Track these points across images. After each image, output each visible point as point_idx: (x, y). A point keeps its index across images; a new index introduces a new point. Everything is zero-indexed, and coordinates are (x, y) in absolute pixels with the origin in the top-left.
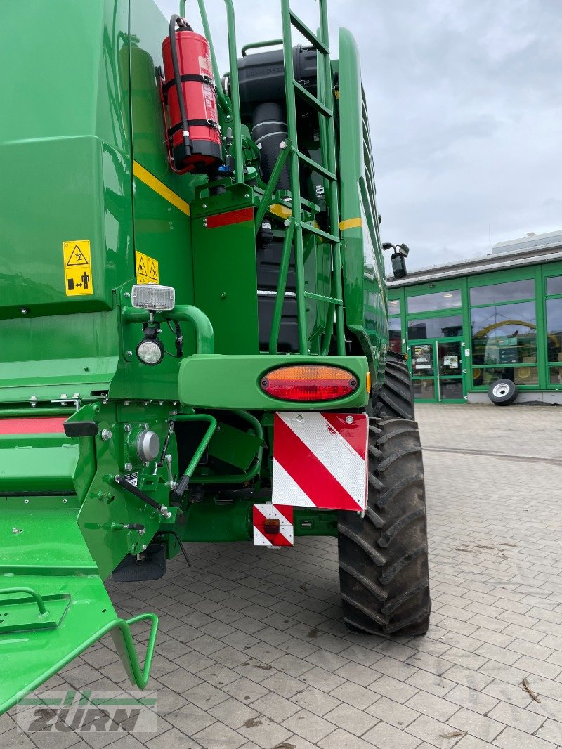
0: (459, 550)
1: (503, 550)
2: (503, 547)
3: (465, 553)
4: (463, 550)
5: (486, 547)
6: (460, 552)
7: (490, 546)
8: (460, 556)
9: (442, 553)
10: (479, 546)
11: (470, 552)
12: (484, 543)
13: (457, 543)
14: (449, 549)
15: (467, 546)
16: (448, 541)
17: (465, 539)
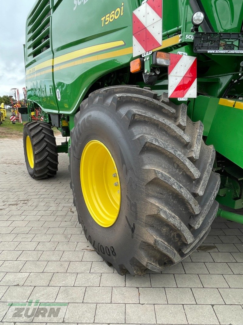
0: (28, 200)
1: (4, 205)
2: (3, 207)
3: (24, 199)
4: (25, 200)
5: (13, 205)
6: (26, 199)
7: (11, 206)
8: (26, 197)
9: (35, 197)
10: (17, 204)
11: (21, 201)
12: (14, 207)
13: (29, 204)
14: (32, 199)
15: (23, 203)
16: (35, 204)
17: (25, 207)
